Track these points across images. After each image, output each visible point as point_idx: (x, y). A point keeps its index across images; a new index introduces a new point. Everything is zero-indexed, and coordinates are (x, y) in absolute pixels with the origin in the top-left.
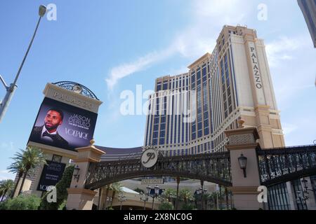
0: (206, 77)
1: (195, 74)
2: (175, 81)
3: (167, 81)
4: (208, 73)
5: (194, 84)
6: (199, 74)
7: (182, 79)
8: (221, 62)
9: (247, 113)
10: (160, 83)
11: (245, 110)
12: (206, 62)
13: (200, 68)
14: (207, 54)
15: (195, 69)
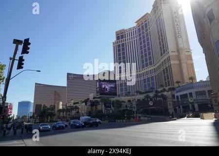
0: (147, 29)
1: (140, 27)
2: (128, 32)
3: (123, 33)
4: (148, 27)
5: (140, 34)
6: (142, 27)
7: (132, 31)
8: (157, 20)
9: (173, 54)
10: (119, 34)
11: (172, 52)
12: (147, 19)
13: (143, 23)
14: (147, 14)
15: (140, 24)
